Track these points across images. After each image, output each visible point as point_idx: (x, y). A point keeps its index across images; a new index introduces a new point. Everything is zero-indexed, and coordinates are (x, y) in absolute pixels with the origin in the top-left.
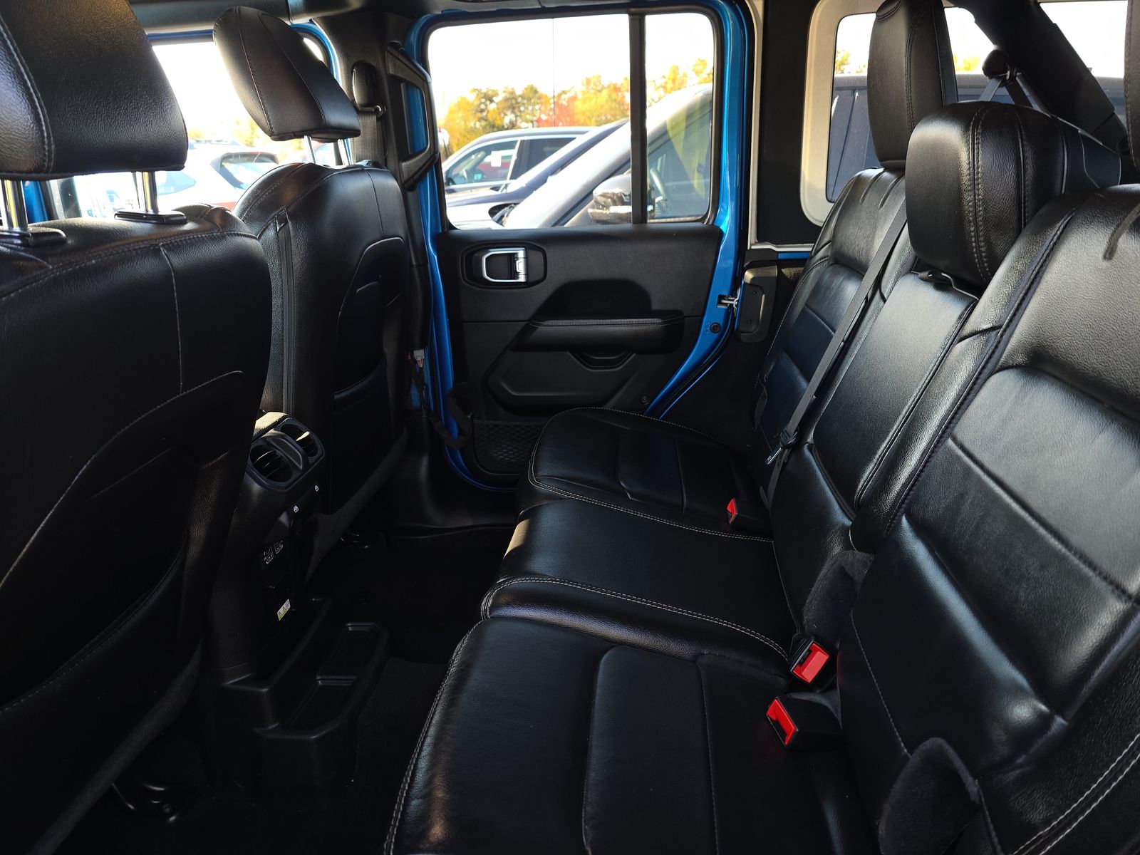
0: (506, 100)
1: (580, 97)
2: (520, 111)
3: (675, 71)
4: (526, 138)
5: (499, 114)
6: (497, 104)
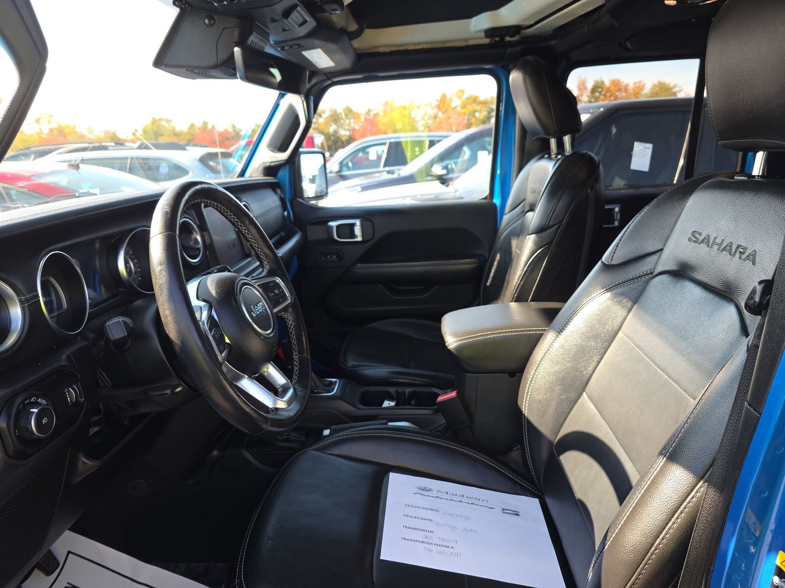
0: (331, 116)
1: (381, 114)
2: (342, 124)
3: (444, 97)
4: (392, 140)
5: (326, 125)
6: (325, 118)
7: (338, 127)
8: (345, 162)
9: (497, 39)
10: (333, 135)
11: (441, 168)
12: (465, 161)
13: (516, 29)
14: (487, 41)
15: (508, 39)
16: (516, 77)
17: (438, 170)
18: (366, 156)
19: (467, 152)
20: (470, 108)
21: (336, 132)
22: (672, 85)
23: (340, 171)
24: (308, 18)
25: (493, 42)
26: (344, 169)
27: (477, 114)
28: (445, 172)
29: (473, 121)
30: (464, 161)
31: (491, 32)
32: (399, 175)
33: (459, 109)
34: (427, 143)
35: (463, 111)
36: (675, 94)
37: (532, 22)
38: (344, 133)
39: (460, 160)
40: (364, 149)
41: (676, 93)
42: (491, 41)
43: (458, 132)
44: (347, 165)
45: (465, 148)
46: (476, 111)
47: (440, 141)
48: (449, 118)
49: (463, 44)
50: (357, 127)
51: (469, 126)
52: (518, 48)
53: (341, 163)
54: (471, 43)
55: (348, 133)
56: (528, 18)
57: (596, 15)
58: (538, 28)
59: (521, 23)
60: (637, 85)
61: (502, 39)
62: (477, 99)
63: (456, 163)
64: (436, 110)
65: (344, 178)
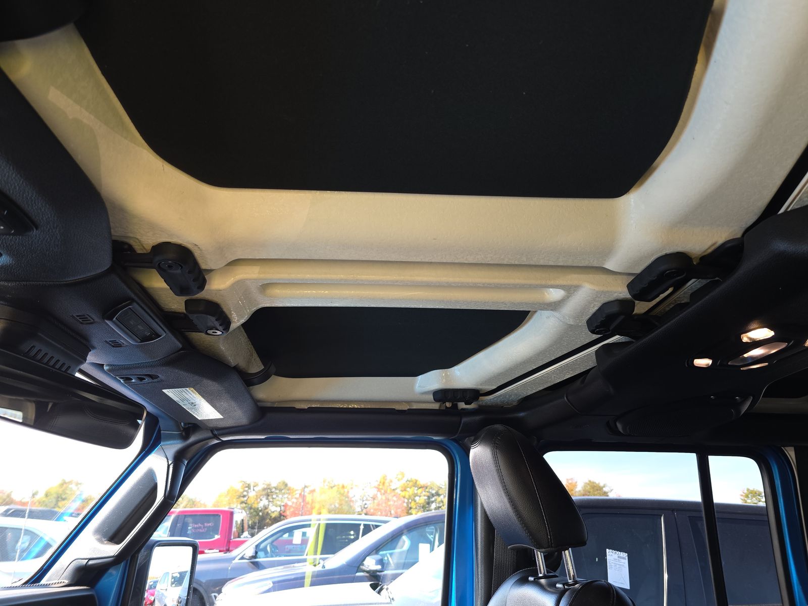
1: (318, 490)
2: (273, 499)
5: (257, 499)
6: (256, 492)
7: (269, 501)
8: (262, 546)
9: (448, 405)
10: (261, 511)
11: (374, 562)
12: (403, 552)
13: (472, 394)
14: (436, 406)
15: (462, 405)
16: (479, 453)
17: (371, 564)
18: (290, 538)
19: (405, 542)
20: (411, 491)
21: (266, 508)
22: (602, 485)
23: (255, 557)
24: (159, 330)
25: (443, 408)
26: (261, 554)
27: (417, 498)
28: (379, 567)
29: (413, 505)
30: (401, 553)
31: (441, 395)
32: (324, 567)
33: (398, 491)
34: (362, 527)
35: (403, 494)
36: (606, 494)
37: (494, 387)
38: (274, 510)
39: (397, 551)
40: (290, 530)
41: (608, 493)
42: (440, 406)
43: (397, 518)
44: (265, 550)
45: (404, 538)
46: (416, 495)
47: (377, 526)
48: (388, 500)
49: (405, 407)
50: (290, 503)
51: (408, 512)
52: (477, 418)
53: (257, 546)
54: (415, 406)
55: (278, 509)
56: (489, 381)
57: (579, 382)
58: (501, 395)
59: (479, 387)
60: (570, 482)
61: (455, 406)
62: (418, 483)
63: (391, 554)
64: (375, 491)
65: (257, 566)
